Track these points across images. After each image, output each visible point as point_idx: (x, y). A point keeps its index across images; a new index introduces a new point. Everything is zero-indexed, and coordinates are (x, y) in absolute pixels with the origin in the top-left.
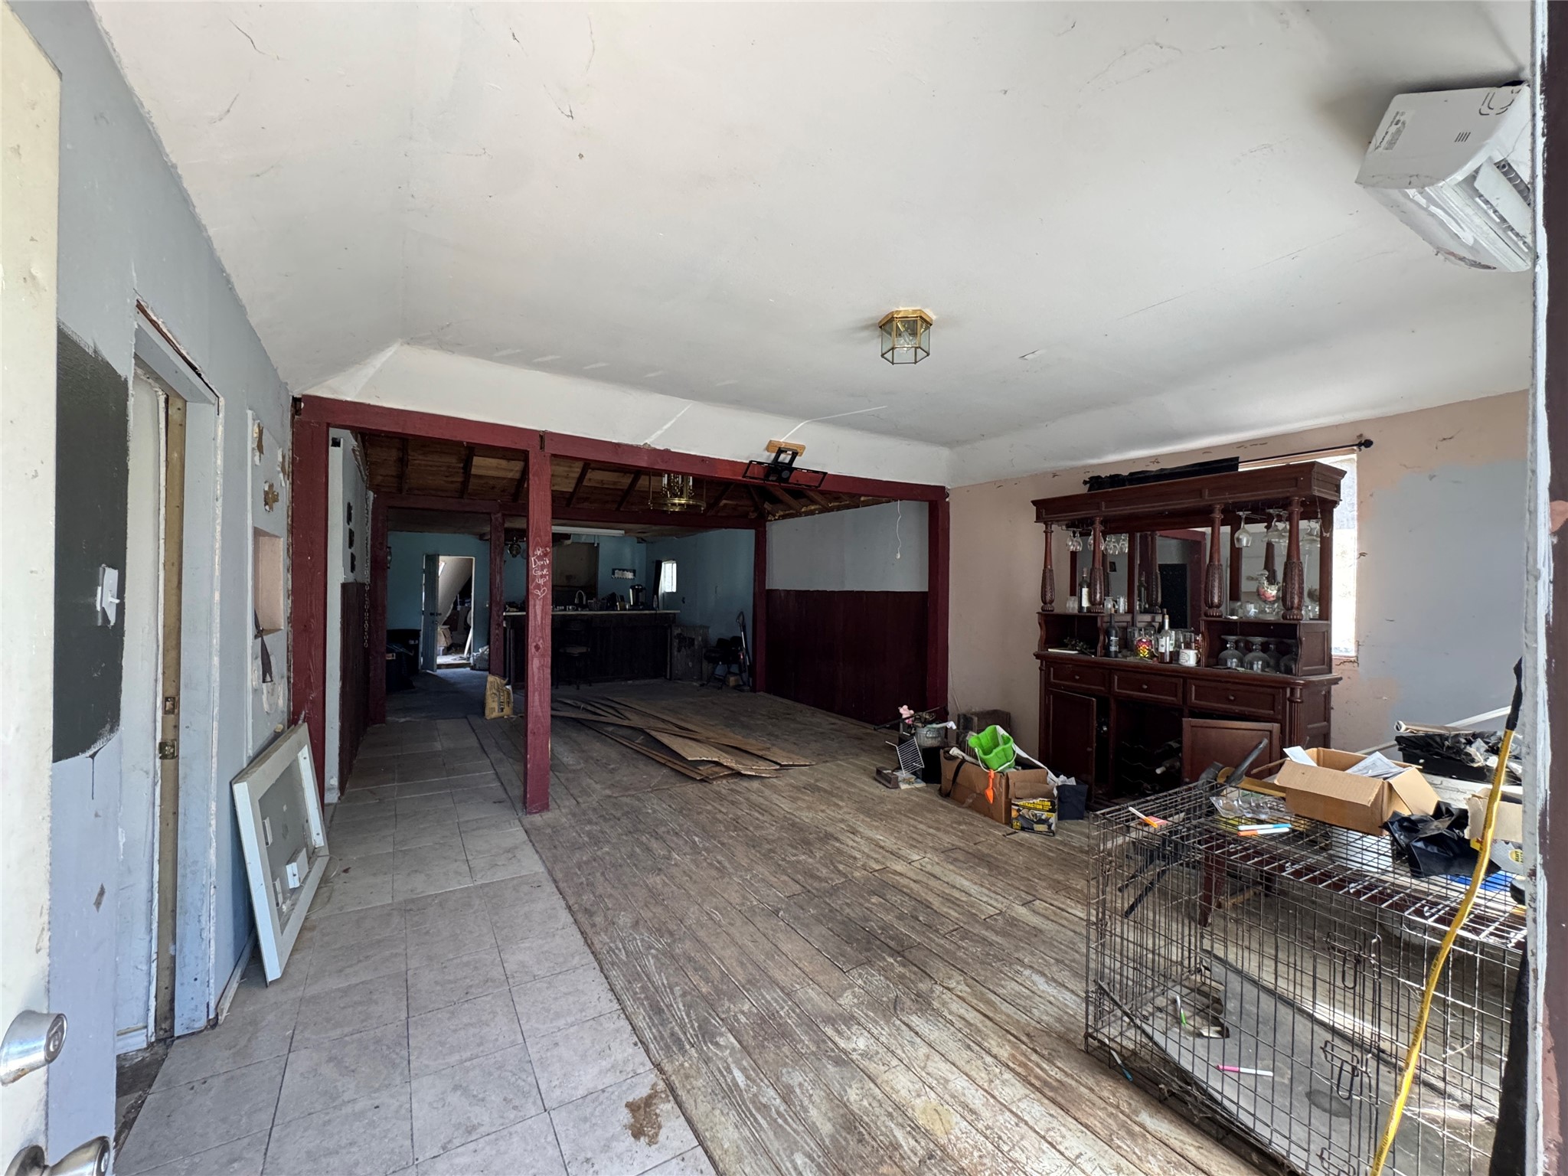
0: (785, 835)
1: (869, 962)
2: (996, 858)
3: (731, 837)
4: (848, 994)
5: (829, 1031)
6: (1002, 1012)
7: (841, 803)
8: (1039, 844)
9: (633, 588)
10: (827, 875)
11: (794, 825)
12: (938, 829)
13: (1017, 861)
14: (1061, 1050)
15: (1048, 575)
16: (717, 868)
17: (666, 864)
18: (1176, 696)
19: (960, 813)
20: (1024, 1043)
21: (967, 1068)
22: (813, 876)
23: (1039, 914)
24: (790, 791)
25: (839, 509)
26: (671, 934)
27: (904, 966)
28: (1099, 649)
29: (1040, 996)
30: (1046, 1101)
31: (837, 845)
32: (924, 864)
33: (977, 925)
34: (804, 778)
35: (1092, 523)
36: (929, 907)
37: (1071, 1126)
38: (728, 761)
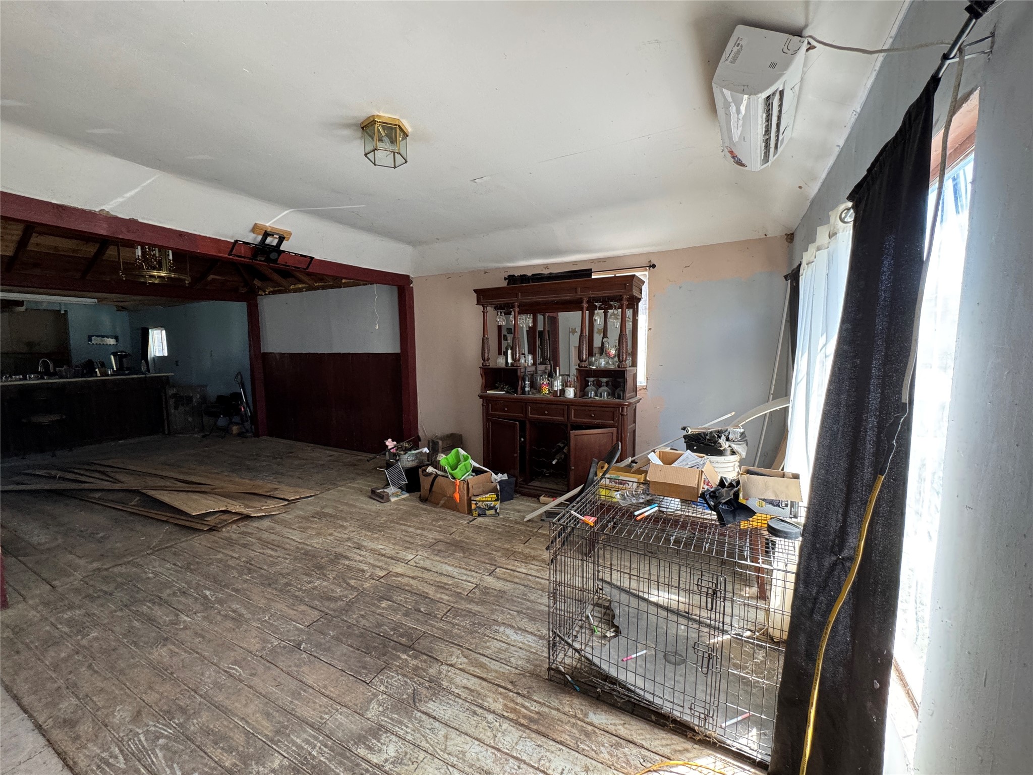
0: (299, 565)
1: (387, 666)
2: (465, 542)
3: (246, 581)
4: (374, 705)
5: (362, 751)
6: (491, 671)
7: (345, 524)
8: (490, 524)
9: (115, 354)
10: (341, 594)
11: (306, 553)
12: (423, 529)
13: (480, 541)
14: (534, 685)
15: (486, 341)
16: (233, 619)
17: (172, 631)
18: (563, 417)
19: (437, 513)
20: (510, 691)
21: (476, 735)
22: (329, 599)
23: (500, 579)
24: (300, 522)
25: (324, 288)
26: (183, 711)
27: (416, 658)
28: (519, 390)
29: (513, 646)
30: (533, 735)
31: (347, 562)
32: (417, 561)
33: (463, 602)
34: (310, 507)
35: (513, 307)
36: (426, 597)
37: (553, 749)
38: (237, 507)
